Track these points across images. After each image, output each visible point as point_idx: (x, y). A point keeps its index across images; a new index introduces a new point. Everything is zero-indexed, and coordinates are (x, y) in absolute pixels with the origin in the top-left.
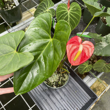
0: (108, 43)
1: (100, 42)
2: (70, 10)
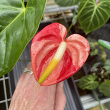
2: (99, 4)
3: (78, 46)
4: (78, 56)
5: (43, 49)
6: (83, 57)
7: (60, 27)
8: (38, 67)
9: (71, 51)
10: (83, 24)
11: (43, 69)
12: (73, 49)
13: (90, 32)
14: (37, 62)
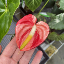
0: (60, 20)
1: (55, 19)
3: (43, 28)
4: (43, 34)
5: (22, 29)
6: (46, 35)
7: (33, 17)
8: (19, 40)
9: (39, 31)
10: (30, 7)
11: (22, 41)
12: (40, 30)
13: (34, 10)
14: (19, 37)
